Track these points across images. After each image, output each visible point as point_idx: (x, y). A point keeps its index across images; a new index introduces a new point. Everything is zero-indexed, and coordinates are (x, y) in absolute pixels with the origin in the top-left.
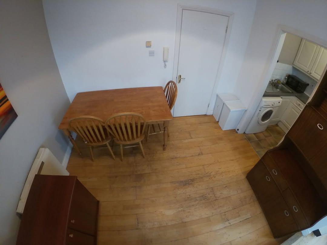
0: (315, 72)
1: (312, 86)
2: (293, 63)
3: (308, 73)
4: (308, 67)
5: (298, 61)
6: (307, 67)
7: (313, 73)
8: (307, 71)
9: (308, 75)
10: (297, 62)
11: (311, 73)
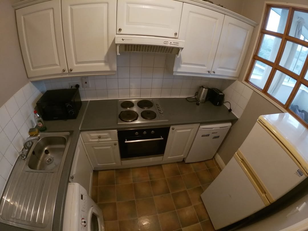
0: (77, 63)
1: (86, 83)
2: (28, 77)
3: (66, 74)
4: (57, 63)
5: (32, 66)
6: (56, 65)
7: (75, 65)
8: (61, 72)
9: (67, 76)
10: (32, 70)
11: (71, 70)
